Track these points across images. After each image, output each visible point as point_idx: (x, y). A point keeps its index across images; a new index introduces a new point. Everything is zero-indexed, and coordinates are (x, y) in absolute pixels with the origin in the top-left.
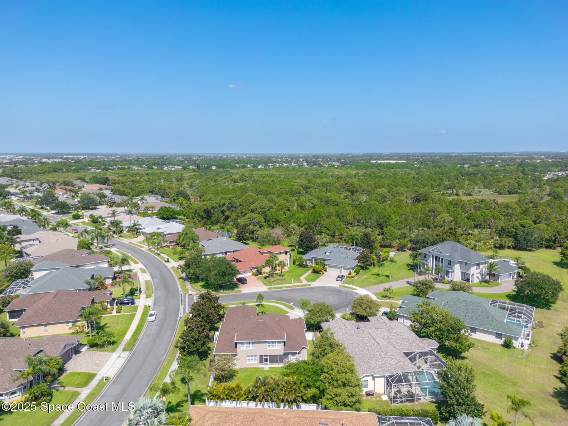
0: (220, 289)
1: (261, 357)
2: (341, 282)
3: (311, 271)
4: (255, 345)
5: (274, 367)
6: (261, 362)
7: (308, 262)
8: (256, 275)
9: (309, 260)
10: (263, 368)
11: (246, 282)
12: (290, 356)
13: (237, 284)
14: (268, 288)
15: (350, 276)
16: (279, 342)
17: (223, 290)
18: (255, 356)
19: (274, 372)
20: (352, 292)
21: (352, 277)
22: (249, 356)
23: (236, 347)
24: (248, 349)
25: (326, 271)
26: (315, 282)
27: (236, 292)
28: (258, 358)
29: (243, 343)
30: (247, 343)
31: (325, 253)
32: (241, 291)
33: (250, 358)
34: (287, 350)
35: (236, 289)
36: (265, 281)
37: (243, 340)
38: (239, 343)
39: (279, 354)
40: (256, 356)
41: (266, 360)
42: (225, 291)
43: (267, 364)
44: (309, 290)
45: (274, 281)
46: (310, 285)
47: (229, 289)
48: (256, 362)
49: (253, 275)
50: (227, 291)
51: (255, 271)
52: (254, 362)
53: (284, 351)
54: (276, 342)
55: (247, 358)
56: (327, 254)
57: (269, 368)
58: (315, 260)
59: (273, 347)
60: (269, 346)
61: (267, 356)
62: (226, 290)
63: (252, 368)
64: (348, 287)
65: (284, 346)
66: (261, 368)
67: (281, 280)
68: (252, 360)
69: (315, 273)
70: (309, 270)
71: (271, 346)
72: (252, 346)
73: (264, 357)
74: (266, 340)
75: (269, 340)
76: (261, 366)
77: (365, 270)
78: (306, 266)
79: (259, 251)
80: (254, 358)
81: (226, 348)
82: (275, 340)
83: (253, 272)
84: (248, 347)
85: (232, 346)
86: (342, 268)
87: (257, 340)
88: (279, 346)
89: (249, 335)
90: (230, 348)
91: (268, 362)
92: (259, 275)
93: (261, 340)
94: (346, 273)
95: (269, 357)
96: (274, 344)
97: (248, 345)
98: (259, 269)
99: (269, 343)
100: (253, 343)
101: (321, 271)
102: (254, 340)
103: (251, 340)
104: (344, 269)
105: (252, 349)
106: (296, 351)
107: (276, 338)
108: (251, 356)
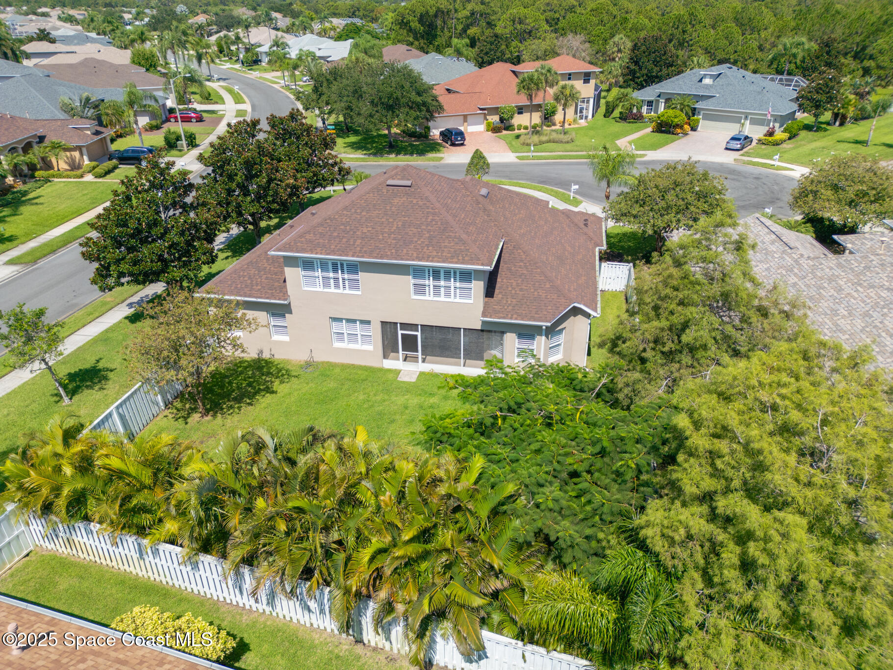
0: (389, 153)
1: (388, 328)
2: (741, 152)
3: (650, 129)
4: (363, 277)
6: (389, 348)
7: (644, 109)
8: (495, 130)
9: (650, 103)
10: (397, 372)
11: (463, 139)
12: (510, 339)
13: (439, 144)
14: (518, 157)
15: (770, 139)
16: (466, 276)
17: (398, 154)
18: (363, 322)
20: (777, 175)
21: (777, 144)
22: (339, 320)
24: (332, 290)
25: (694, 129)
26: (658, 151)
27: (429, 160)
28: (376, 331)
29: (308, 265)
30: (324, 265)
31: (701, 81)
32: (442, 158)
33: (344, 327)
34: (496, 313)
35: (431, 155)
36: (516, 143)
37: (303, 250)
38: (293, 262)
39: (462, 325)
40: (368, 322)
41: (410, 343)
42: (401, 157)
43: (415, 359)
45: (541, 143)
46: (645, 155)
47: (412, 154)
48: (370, 348)
49: (486, 130)
50: (408, 157)
51: (494, 119)
52: (359, 346)
53: (484, 315)
54: (448, 274)
55: (334, 327)
56: (707, 81)
57: (422, 374)
58: (667, 100)
59: (437, 293)
60: (420, 289)
61: (414, 327)
62: (405, 154)
63: (353, 367)
64: (764, 165)
65: (490, 292)
66: (390, 371)
67: (561, 142)
68: (353, 337)
69: (662, 132)
70: (646, 127)
71: (427, 288)
72: (347, 282)
73: (400, 332)
74: (402, 259)
75: (420, 260)
76: (388, 364)
77: (816, 131)
78: (638, 118)
79: (514, 72)
80: (358, 328)
81: (250, 278)
82: (444, 262)
83: (490, 120)
84: (332, 281)
85: (276, 274)
86: (746, 118)
87: (363, 257)
88: (465, 293)
89: (335, 234)
90: (267, 278)
91: (417, 351)
92: (504, 132)
93: (381, 258)
94: (756, 132)
95: (419, 334)
96: (442, 283)
97: (331, 275)
98: (505, 116)
99: (418, 272)
100: (353, 268)
101: (681, 127)
102: (353, 256)
103: (341, 255)
104: (754, 122)
105: (347, 291)
106: (534, 320)
107: (452, 257)
108: (349, 321)
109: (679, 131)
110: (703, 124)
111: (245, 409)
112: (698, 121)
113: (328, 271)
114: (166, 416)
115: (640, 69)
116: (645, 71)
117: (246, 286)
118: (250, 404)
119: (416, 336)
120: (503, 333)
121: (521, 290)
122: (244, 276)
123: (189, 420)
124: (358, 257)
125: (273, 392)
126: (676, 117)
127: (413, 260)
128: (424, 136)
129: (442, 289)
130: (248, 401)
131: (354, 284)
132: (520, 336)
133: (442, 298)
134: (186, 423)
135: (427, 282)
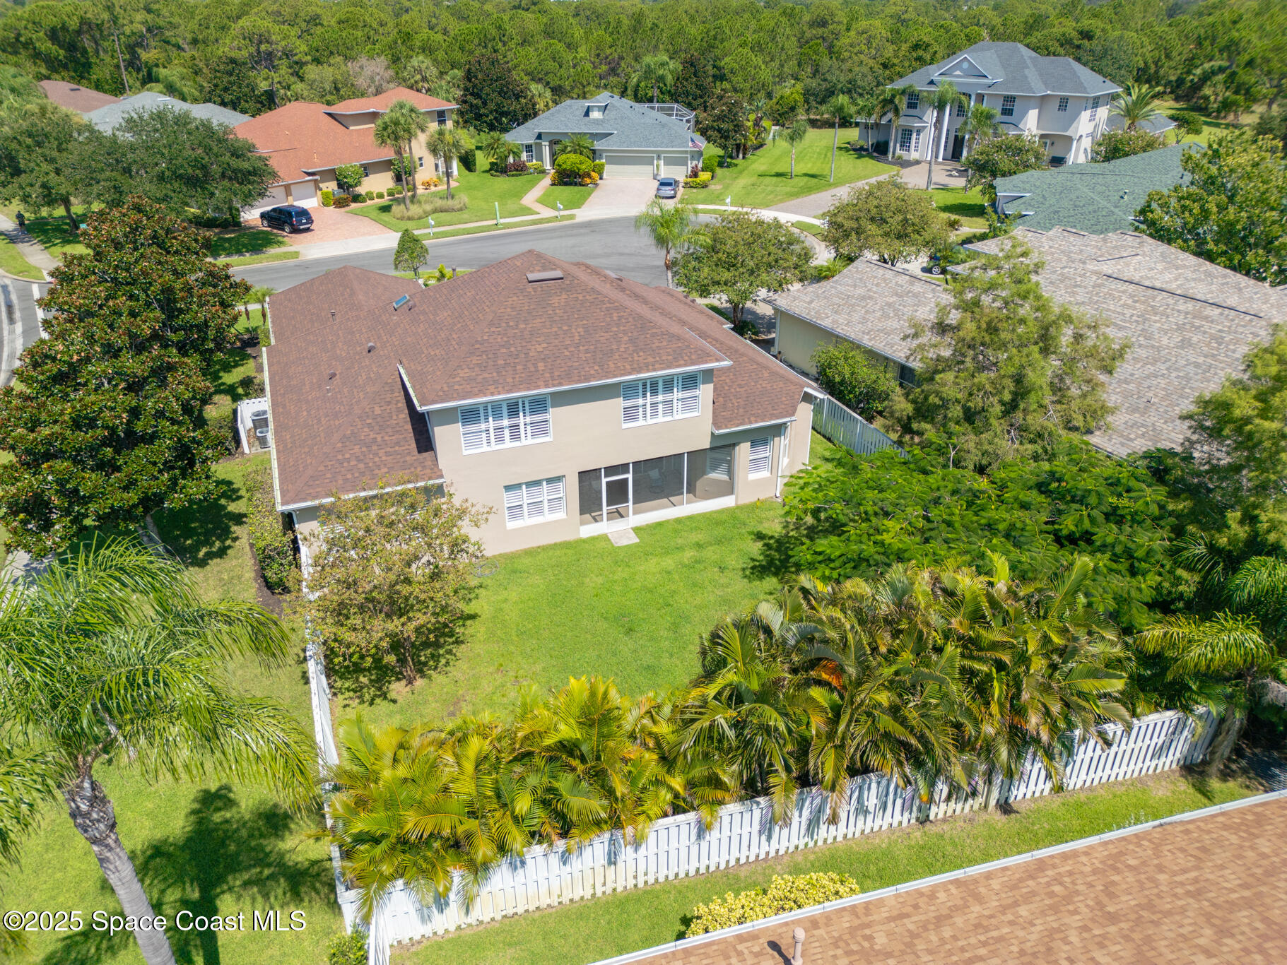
1: (587, 478)
3: (547, 181)
4: (554, 414)
5: (660, 525)
6: (589, 505)
7: (524, 156)
8: (340, 203)
9: (529, 148)
10: (605, 538)
11: (310, 221)
12: (743, 450)
15: (697, 180)
16: (690, 381)
18: (550, 481)
19: (680, 548)
21: (706, 185)
22: (517, 486)
23: (425, 443)
24: (508, 444)
25: (602, 177)
26: (584, 207)
27: (279, 257)
28: (572, 485)
29: (470, 415)
30: (495, 410)
31: (587, 114)
32: (296, 253)
33: (524, 496)
34: (729, 421)
35: (274, 251)
36: (388, 218)
38: (448, 416)
39: (684, 448)
40: (558, 480)
41: (617, 493)
43: (625, 513)
44: (582, 231)
46: (572, 217)
47: (239, 253)
48: (561, 515)
49: (325, 204)
51: (330, 186)
52: (549, 517)
53: (716, 423)
54: (669, 384)
55: (508, 500)
56: (595, 115)
57: (637, 530)
58: (553, 143)
59: (654, 412)
60: (630, 414)
61: (623, 468)
63: (545, 548)
64: (714, 211)
65: (719, 395)
66: (593, 539)
67: (453, 210)
68: (536, 507)
69: (566, 184)
70: (540, 180)
71: (641, 410)
72: (529, 428)
73: (604, 480)
74: (616, 376)
75: (639, 372)
76: (590, 530)
77: (728, 167)
78: (520, 169)
79: (330, 115)
80: (545, 491)
81: (359, 461)
82: (669, 367)
83: (325, 190)
84: (507, 432)
85: (398, 444)
86: (659, 158)
87: (560, 384)
88: (689, 403)
89: (501, 362)
90: (387, 454)
91: (627, 501)
92: (353, 205)
93: (587, 380)
94: (679, 174)
95: (630, 476)
96: (660, 398)
97: (506, 422)
98: (350, 180)
99: (628, 390)
100: (539, 405)
101: (589, 175)
102: (547, 386)
103: (529, 389)
104: (670, 162)
105: (530, 441)
106: (778, 418)
107: (676, 359)
108: (529, 484)
109: (588, 180)
110: (609, 170)
111: (460, 650)
112: (603, 165)
113: (501, 418)
114: (346, 706)
115: (485, 103)
116: (492, 106)
117: (363, 474)
118: (458, 642)
119: (626, 480)
120: (734, 445)
121: (740, 386)
122: (348, 460)
123: (392, 695)
124: (554, 386)
125: (473, 617)
126: (581, 163)
127: (630, 374)
128: (233, 223)
129: (660, 406)
130: (451, 640)
131: (540, 428)
132: (754, 444)
133: (661, 419)
134: (394, 701)
135: (640, 401)
